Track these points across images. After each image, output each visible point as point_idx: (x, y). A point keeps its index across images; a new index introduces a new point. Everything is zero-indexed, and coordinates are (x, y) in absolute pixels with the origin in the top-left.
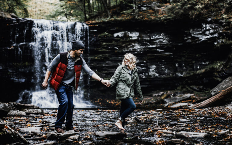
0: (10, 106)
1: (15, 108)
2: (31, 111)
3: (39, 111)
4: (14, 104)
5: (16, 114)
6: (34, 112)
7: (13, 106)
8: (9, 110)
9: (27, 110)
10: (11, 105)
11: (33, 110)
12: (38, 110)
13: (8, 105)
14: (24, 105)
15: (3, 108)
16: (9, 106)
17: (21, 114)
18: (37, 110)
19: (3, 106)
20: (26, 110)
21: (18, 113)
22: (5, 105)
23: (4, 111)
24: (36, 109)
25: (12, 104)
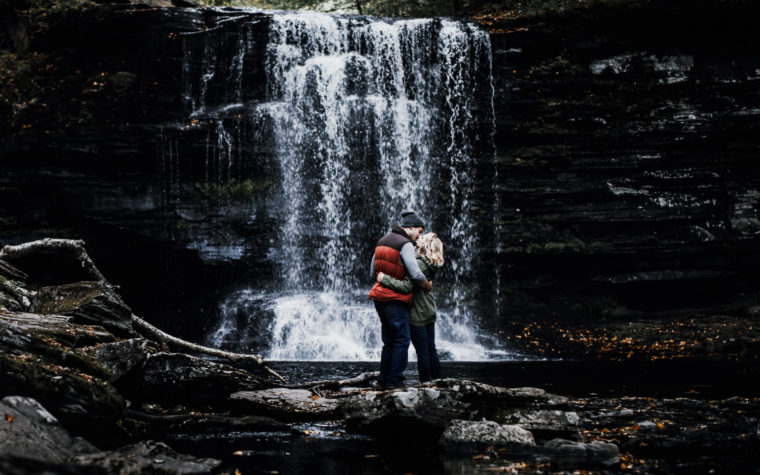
0: (449, 398)
1: (471, 409)
2: (540, 421)
3: (572, 422)
4: (462, 387)
5: (488, 438)
6: (550, 424)
7: (460, 399)
8: (447, 418)
9: (522, 414)
10: (453, 394)
11: (547, 417)
12: (567, 414)
13: (438, 394)
14: (502, 393)
15: (419, 408)
16: (442, 396)
17: (512, 439)
18: (562, 418)
19: (416, 401)
20: (517, 415)
21: (498, 434)
22: (425, 394)
23: (420, 420)
24: (558, 413)
25: (456, 388)
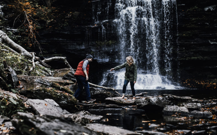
0: (165, 99)
1: (171, 102)
2: (190, 106)
3: (199, 106)
4: (169, 97)
5: (176, 110)
6: (193, 106)
7: (168, 100)
8: (164, 105)
9: (185, 104)
10: (166, 98)
11: (192, 105)
12: (197, 104)
13: (162, 98)
14: (180, 98)
15: (157, 102)
16: (163, 99)
17: (182, 111)
18: (196, 105)
19: (156, 100)
20: (184, 104)
21: (178, 109)
22: (158, 98)
23: (157, 105)
24: (195, 103)
25: (167, 97)
